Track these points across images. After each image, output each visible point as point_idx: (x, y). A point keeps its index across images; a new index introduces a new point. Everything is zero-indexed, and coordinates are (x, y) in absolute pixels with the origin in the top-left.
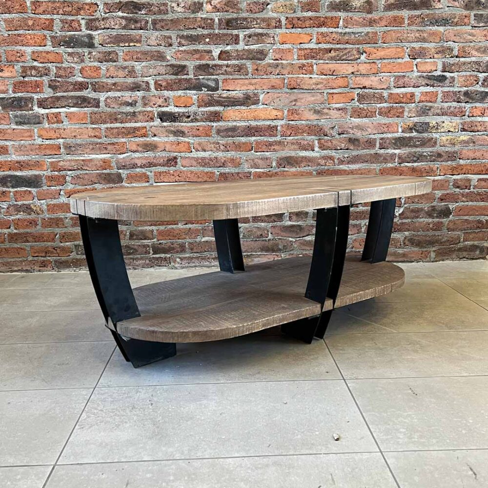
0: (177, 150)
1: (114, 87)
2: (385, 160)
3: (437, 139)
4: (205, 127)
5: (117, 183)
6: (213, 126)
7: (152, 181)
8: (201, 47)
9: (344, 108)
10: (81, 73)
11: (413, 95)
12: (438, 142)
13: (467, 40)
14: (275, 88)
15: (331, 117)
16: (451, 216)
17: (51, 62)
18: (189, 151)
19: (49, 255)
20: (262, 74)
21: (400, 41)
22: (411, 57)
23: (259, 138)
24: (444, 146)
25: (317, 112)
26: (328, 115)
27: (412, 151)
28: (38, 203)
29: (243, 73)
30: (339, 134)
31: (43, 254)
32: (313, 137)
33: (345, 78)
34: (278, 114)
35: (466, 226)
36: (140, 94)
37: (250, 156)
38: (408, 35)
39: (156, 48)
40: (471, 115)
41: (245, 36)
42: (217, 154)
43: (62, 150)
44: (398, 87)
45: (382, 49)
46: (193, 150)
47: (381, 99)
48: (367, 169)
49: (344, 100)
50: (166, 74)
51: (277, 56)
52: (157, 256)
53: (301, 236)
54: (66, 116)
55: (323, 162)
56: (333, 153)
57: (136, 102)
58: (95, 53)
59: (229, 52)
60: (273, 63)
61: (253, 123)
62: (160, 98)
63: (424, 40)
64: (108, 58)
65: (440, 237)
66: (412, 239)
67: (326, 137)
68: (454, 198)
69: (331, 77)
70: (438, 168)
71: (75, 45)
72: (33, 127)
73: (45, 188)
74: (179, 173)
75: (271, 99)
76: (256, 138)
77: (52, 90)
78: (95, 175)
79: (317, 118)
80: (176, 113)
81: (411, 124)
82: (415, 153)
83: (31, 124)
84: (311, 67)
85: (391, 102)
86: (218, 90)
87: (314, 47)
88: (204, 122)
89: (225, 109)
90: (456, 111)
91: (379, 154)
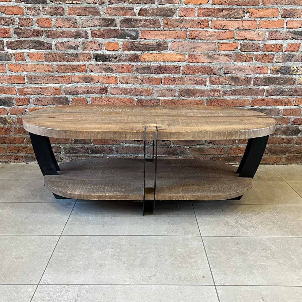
0: (107, 82)
1: (61, 35)
2: (257, 94)
3: (295, 79)
4: (128, 66)
5: (66, 105)
6: (134, 65)
7: (89, 103)
8: (126, 5)
9: (230, 55)
10: (38, 24)
11: (281, 46)
12: (296, 82)
14: (180, 38)
15: (220, 61)
16: (299, 134)
17: (15, 15)
18: (116, 83)
19: (20, 152)
20: (170, 27)
21: (275, 4)
22: (283, 17)
23: (167, 75)
24: (300, 84)
25: (210, 57)
26: (218, 60)
27: (277, 87)
28: (11, 117)
29: (156, 26)
30: (225, 74)
31: (16, 152)
32: (205, 75)
33: (232, 32)
34: (181, 58)
36: (81, 40)
37: (159, 88)
39: (92, 5)
42: (136, 86)
43: (26, 80)
44: (270, 40)
45: (262, 10)
46: (119, 83)
47: (258, 48)
48: (243, 100)
49: (230, 48)
50: (99, 26)
51: (183, 14)
52: (94, 155)
53: (193, 145)
54: (28, 56)
55: (212, 94)
56: (219, 87)
57: (78, 46)
58: (47, 8)
59: (146, 10)
60: (179, 19)
61: (163, 64)
62: (95, 44)
63: (294, 3)
64: (57, 12)
65: (290, 148)
66: (270, 149)
67: (215, 76)
69: (223, 30)
70: (294, 100)
71: (32, 2)
72: (4, 63)
73: (15, 106)
74: (108, 99)
75: (176, 46)
76: (165, 75)
77: (16, 36)
78: (50, 99)
79: (210, 62)
80: (107, 55)
81: (278, 68)
82: (279, 89)
83: (3, 61)
84: (207, 23)
85: (265, 51)
86: (138, 39)
87: (211, 7)
88: (127, 62)
89: (143, 53)
91: (253, 89)
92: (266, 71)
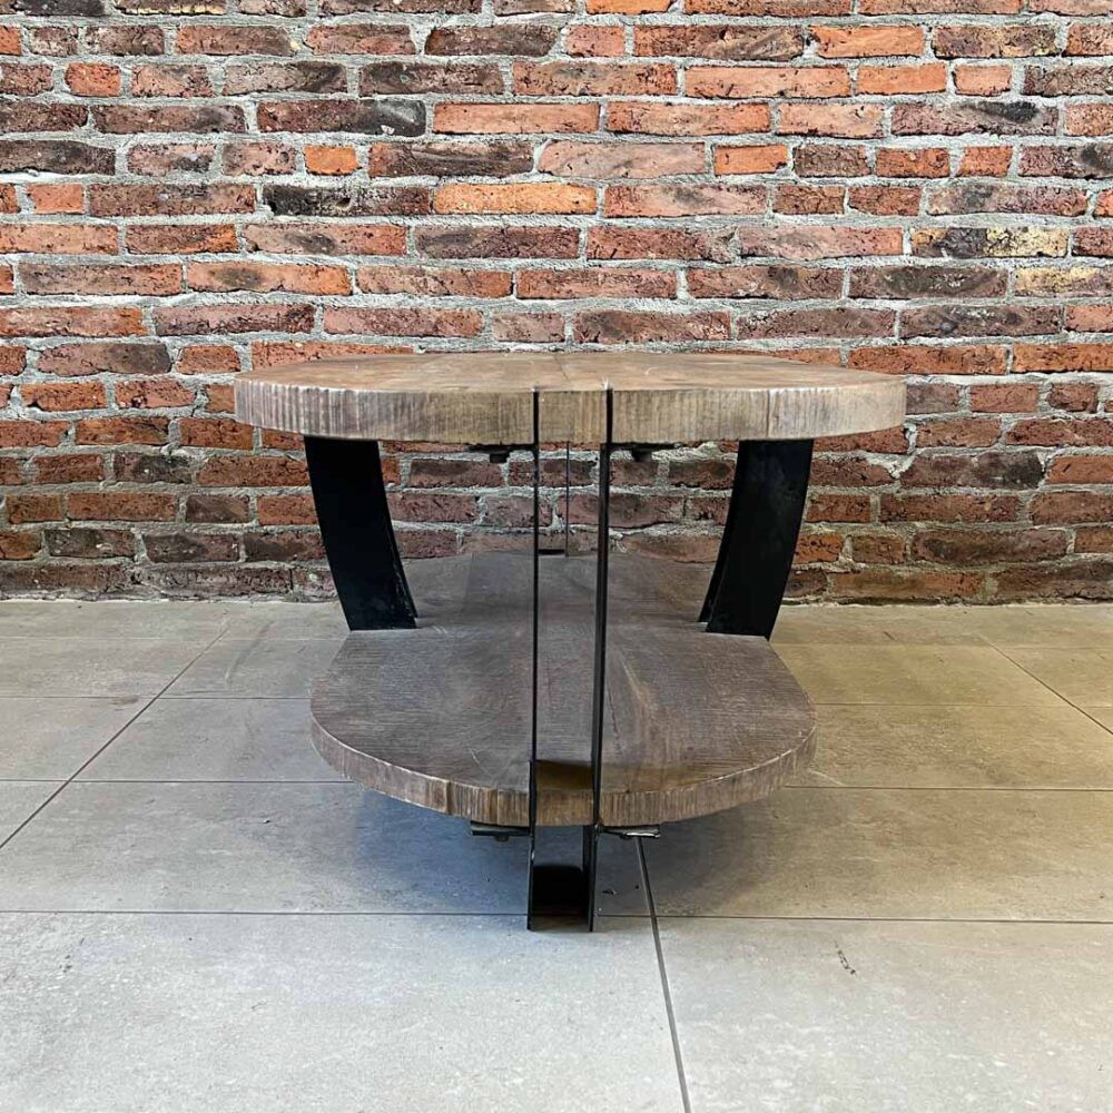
0: (314, 289)
1: (151, 120)
2: (866, 329)
3: (1006, 276)
4: (387, 228)
5: (157, 372)
7: (246, 367)
8: (380, 19)
9: (758, 188)
10: (68, 83)
11: (942, 156)
12: (1010, 284)
13: (1093, 8)
14: (575, 131)
15: (723, 211)
16: (1042, 482)
18: (344, 291)
20: (538, 91)
21: (910, 11)
22: (939, 54)
23: (530, 260)
24: (1026, 293)
25: (684, 195)
26: (715, 205)
27: (940, 304)
29: (488, 87)
30: (743, 256)
32: (671, 262)
33: (761, 107)
34: (580, 198)
35: (1082, 511)
36: (219, 139)
37: (505, 309)
39: (263, 18)
40: (1101, 211)
42: (419, 301)
43: (17, 282)
44: (902, 135)
45: (863, 31)
46: (356, 290)
47: (858, 164)
48: (817, 351)
49: (755, 165)
50: (287, 88)
51: (581, 46)
52: (259, 565)
53: (639, 524)
54: (29, 195)
55: (698, 329)
56: (726, 307)
57: (209, 160)
58: (105, 31)
59: (453, 34)
60: (569, 64)
61: (515, 223)
62: (270, 151)
63: (977, 8)
64: (139, 43)
65: (1011, 538)
66: (935, 541)
67: (707, 264)
68: (1050, 435)
69: (724, 102)
70: (1008, 352)
71: (53, 8)
74: (316, 348)
75: (562, 159)
76: (523, 261)
78: (100, 349)
79: (686, 213)
80: (311, 190)
81: (937, 233)
82: (948, 310)
84: (669, 75)
85: (886, 173)
86: (423, 132)
87: (679, 23)
88: (385, 215)
89: (442, 183)
90: (1062, 200)
91: (849, 311)
92: (895, 244)
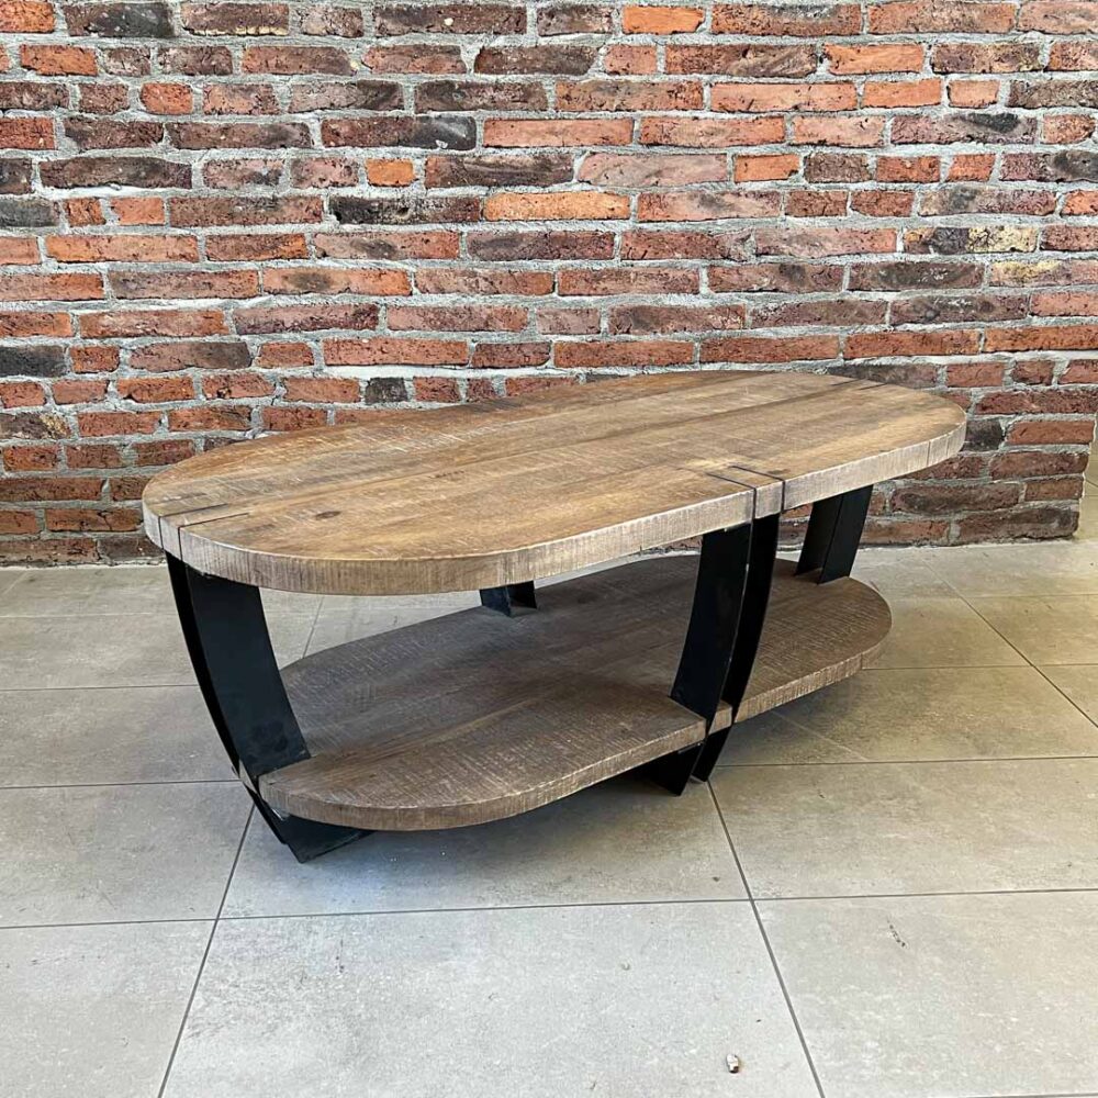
0: (377, 290)
1: (223, 138)
2: (862, 318)
3: (983, 269)
4: (443, 235)
5: (239, 367)
7: (319, 362)
8: (432, 39)
9: (773, 193)
10: (143, 102)
11: (934, 163)
12: (986, 276)
13: (1074, 27)
14: (611, 144)
15: (741, 215)
16: (1003, 444)
17: (67, 74)
18: (404, 292)
19: (90, 527)
20: (579, 107)
21: (913, 30)
22: (936, 69)
23: (570, 262)
24: (998, 284)
25: (707, 201)
26: (734, 210)
27: (925, 295)
28: (57, 410)
29: (533, 104)
30: (757, 255)
31: (76, 527)
32: (695, 261)
33: (779, 120)
34: (615, 206)
35: (1034, 467)
36: (287, 154)
37: (547, 305)
38: (935, 15)
39: (324, 39)
40: (1067, 211)
41: (540, 12)
42: (472, 300)
43: (107, 288)
44: (900, 144)
45: (871, 50)
46: (415, 290)
47: (861, 171)
48: (819, 337)
49: (772, 173)
50: (348, 106)
51: (618, 64)
54: (112, 208)
55: (717, 320)
56: (741, 300)
57: (278, 174)
58: (175, 51)
59: (500, 53)
60: (606, 83)
61: (558, 228)
62: (334, 165)
63: (971, 27)
64: (209, 63)
65: (973, 491)
66: (910, 496)
67: (726, 262)
68: (1011, 404)
69: (746, 115)
70: (981, 335)
71: (125, 31)
72: (34, 233)
73: (71, 376)
74: (381, 343)
75: (599, 170)
76: (564, 262)
77: (74, 143)
78: (187, 348)
79: (709, 217)
80: (374, 201)
81: (926, 233)
82: (932, 300)
83: (29, 226)
84: (696, 93)
85: (884, 179)
86: (474, 146)
87: (707, 43)
88: (441, 223)
89: (491, 192)
90: (1034, 202)
91: (848, 302)
